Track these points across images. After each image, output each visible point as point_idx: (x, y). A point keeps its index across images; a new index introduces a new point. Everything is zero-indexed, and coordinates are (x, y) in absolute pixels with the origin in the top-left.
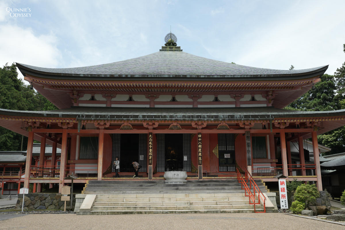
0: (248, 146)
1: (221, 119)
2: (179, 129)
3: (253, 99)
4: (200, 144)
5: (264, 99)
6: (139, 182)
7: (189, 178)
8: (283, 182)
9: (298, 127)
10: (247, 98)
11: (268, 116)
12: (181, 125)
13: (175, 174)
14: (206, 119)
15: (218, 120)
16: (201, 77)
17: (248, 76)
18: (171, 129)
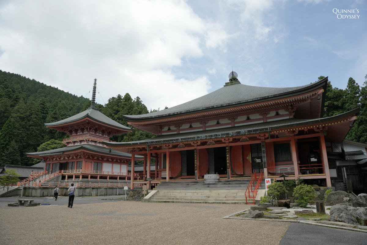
0: (264, 153)
1: (230, 136)
2: (214, 144)
3: (277, 114)
4: (228, 154)
5: (287, 113)
6: (186, 182)
7: (220, 179)
8: (268, 181)
9: (306, 134)
10: (273, 113)
11: (267, 129)
12: (215, 142)
13: (209, 177)
14: (220, 137)
15: (229, 137)
16: (224, 105)
17: (258, 99)
18: (209, 145)
